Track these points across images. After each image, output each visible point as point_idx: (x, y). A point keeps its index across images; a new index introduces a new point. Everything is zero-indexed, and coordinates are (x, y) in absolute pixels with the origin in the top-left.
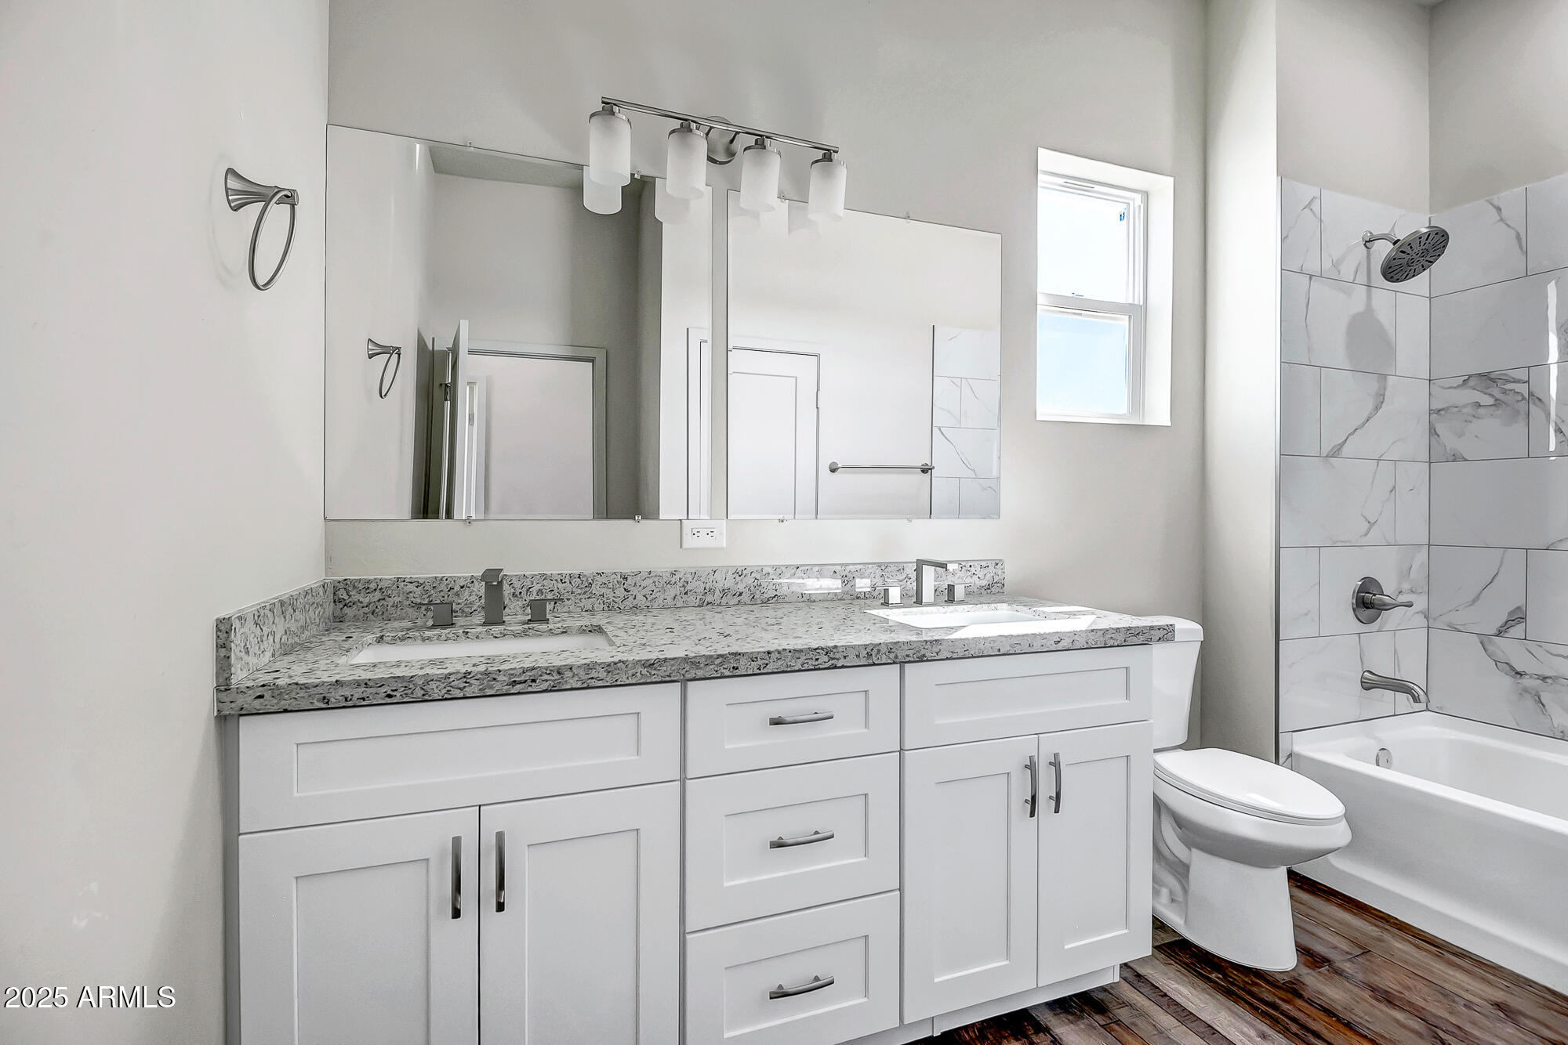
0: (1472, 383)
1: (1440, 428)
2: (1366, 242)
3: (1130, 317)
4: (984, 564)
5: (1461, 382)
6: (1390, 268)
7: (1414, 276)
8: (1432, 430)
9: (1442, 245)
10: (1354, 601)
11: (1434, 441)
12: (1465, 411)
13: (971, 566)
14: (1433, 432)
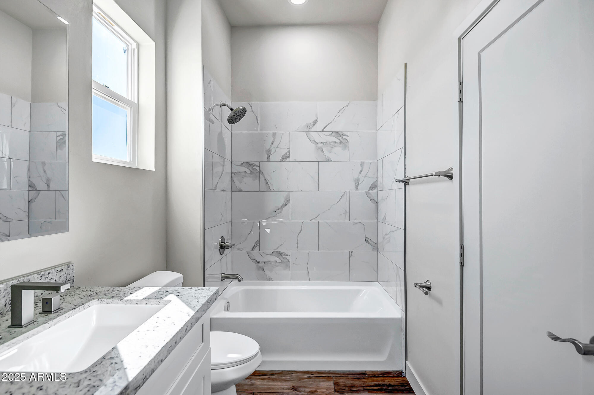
0: (244, 164)
1: (235, 179)
2: (221, 105)
3: (130, 109)
4: (59, 269)
5: (241, 164)
6: (231, 118)
7: (235, 123)
8: (232, 180)
9: (244, 115)
10: (220, 247)
11: (233, 184)
12: (242, 174)
13: (49, 273)
14: (233, 180)
